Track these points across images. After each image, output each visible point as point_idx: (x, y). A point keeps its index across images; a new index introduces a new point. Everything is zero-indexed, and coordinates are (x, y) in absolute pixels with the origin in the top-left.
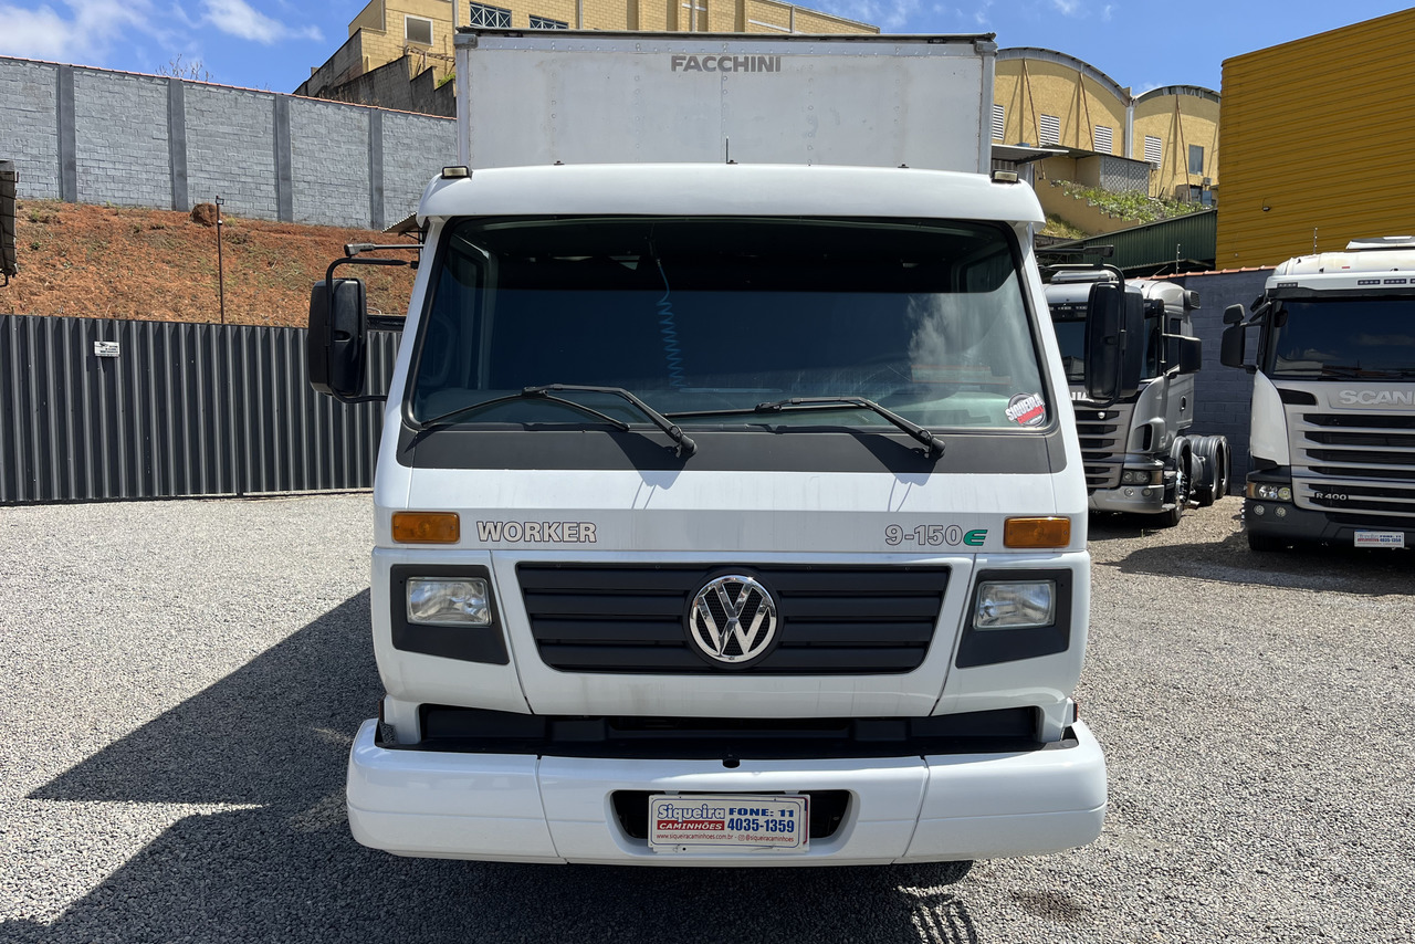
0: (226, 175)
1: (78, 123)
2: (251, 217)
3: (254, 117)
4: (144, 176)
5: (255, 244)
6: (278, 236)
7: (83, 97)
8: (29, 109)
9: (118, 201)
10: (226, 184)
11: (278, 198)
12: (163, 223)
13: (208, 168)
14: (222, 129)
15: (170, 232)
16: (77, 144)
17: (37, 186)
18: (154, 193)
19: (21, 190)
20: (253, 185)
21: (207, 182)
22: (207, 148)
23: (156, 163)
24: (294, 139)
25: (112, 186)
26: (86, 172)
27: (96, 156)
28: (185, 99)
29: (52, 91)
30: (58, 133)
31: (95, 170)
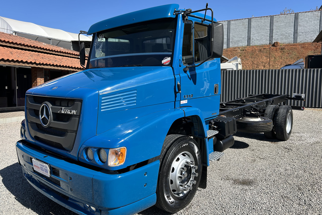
0: (282, 35)
1: (252, 29)
2: (287, 43)
3: (290, 20)
4: (265, 38)
5: (286, 49)
6: (292, 47)
7: (253, 24)
8: (243, 28)
9: (258, 44)
11: (294, 38)
12: (266, 47)
13: (278, 34)
14: (282, 24)
15: (267, 49)
16: (251, 34)
17: (243, 44)
18: (266, 41)
19: (240, 44)
20: (288, 36)
21: (278, 37)
22: (279, 29)
23: (267, 35)
24: (299, 23)
25: (258, 41)
26: (252, 39)
27: (255, 36)
28: (274, 20)
29: (247, 24)
30: (248, 32)
31: (254, 39)
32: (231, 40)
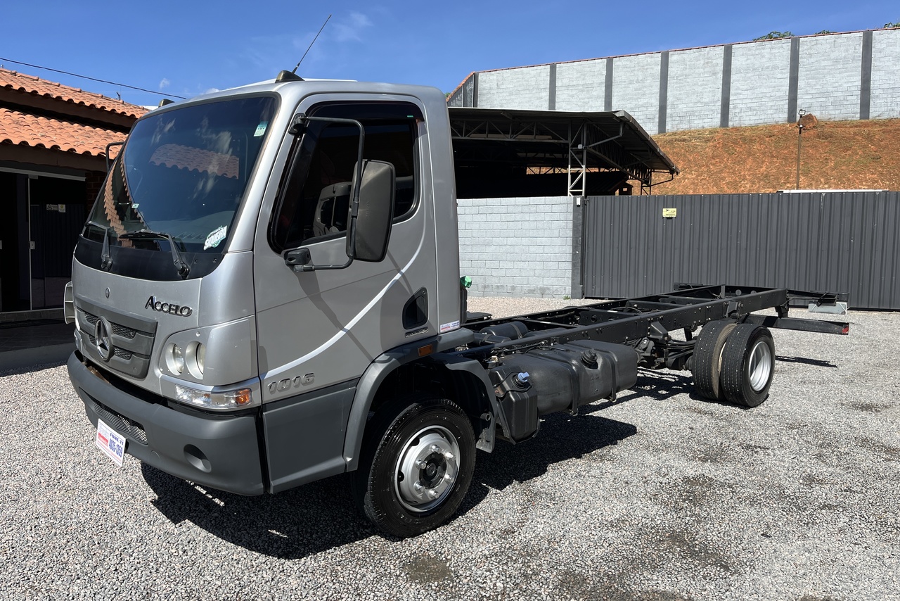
0: (822, 94)
1: (733, 77)
2: (835, 120)
3: (846, 51)
4: (771, 104)
7: (736, 62)
8: (706, 75)
9: (752, 122)
10: (823, 99)
11: (861, 104)
13: (813, 91)
14: (825, 63)
15: (781, 137)
16: (731, 91)
17: (705, 120)
18: (775, 114)
19: (697, 124)
20: (842, 98)
21: (811, 101)
22: (813, 78)
23: (778, 94)
24: (875, 61)
25: (750, 113)
26: (735, 108)
27: (742, 97)
28: (800, 49)
29: (721, 61)
30: (721, 87)
31: (741, 106)
32: (668, 111)
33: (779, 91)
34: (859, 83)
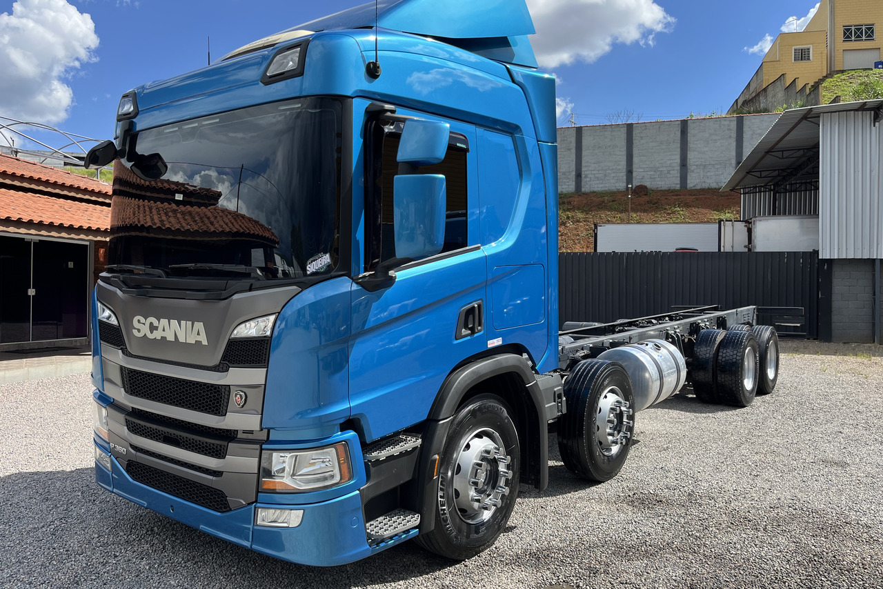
0: (652, 168)
1: (584, 153)
2: (663, 189)
3: (668, 135)
4: (613, 175)
6: (676, 197)
7: (587, 141)
9: (599, 189)
10: (652, 173)
11: (680, 177)
12: (619, 198)
13: (644, 166)
14: (651, 144)
16: (583, 164)
17: (564, 187)
18: (617, 183)
20: (666, 172)
21: (643, 174)
22: (644, 156)
23: (618, 167)
24: (690, 143)
25: (597, 182)
26: (586, 177)
27: (590, 169)
28: (634, 133)
29: (573, 140)
30: (574, 160)
31: (590, 176)
33: (619, 165)
34: (679, 160)
